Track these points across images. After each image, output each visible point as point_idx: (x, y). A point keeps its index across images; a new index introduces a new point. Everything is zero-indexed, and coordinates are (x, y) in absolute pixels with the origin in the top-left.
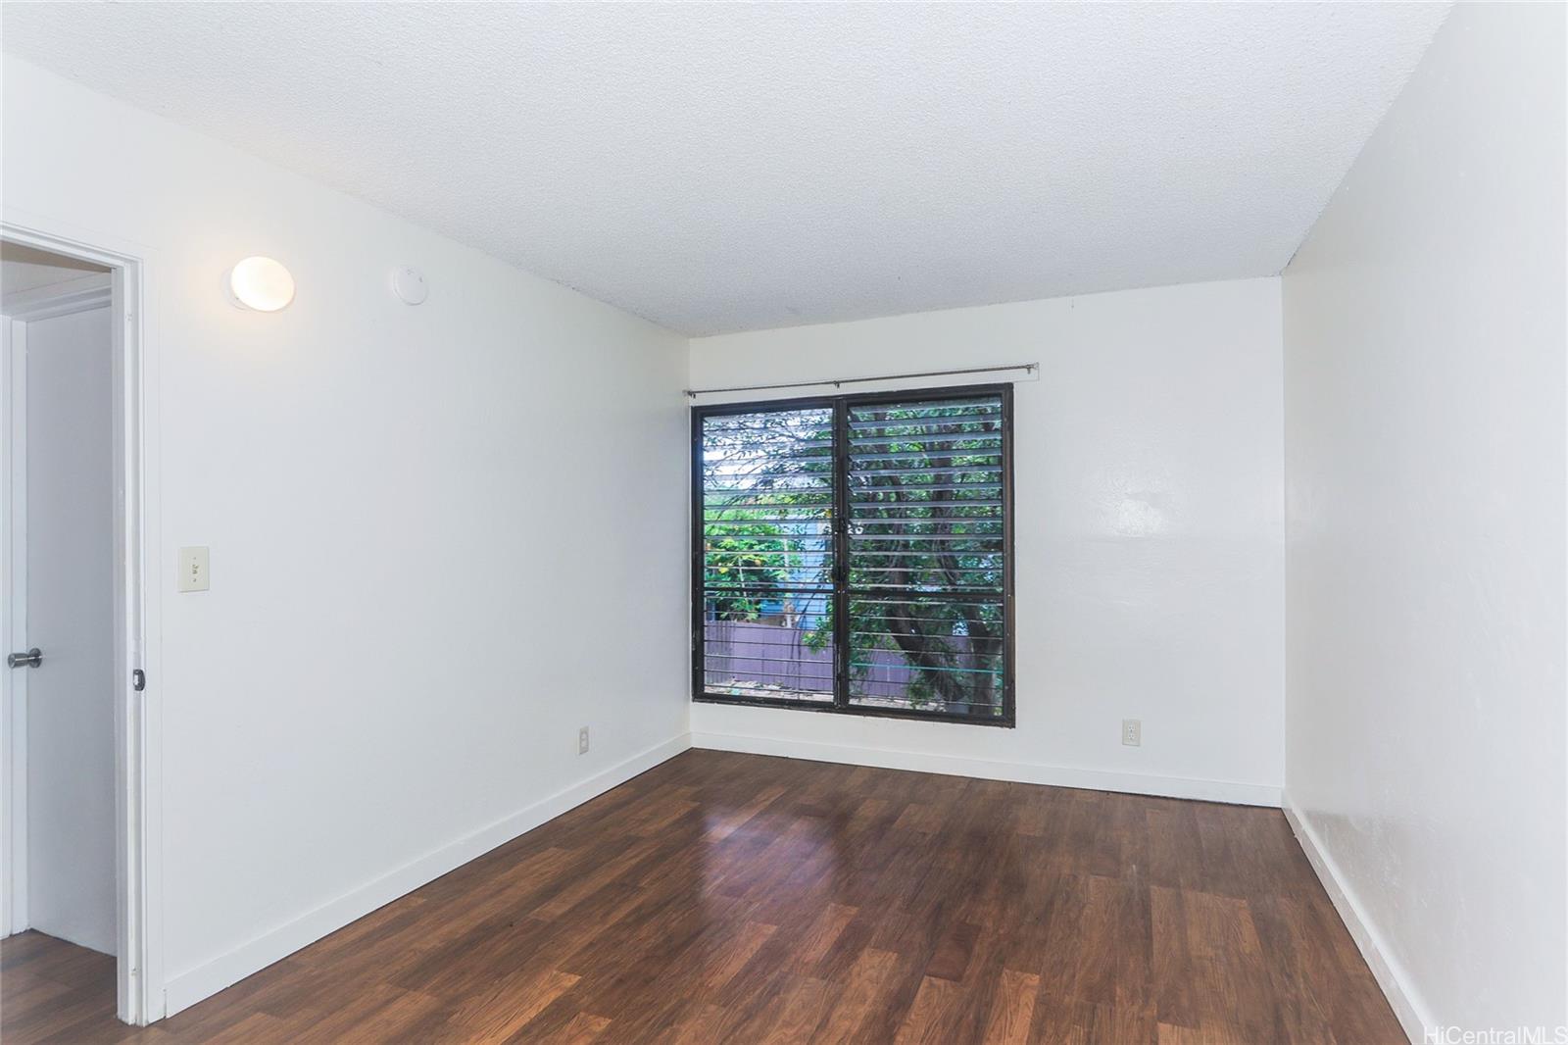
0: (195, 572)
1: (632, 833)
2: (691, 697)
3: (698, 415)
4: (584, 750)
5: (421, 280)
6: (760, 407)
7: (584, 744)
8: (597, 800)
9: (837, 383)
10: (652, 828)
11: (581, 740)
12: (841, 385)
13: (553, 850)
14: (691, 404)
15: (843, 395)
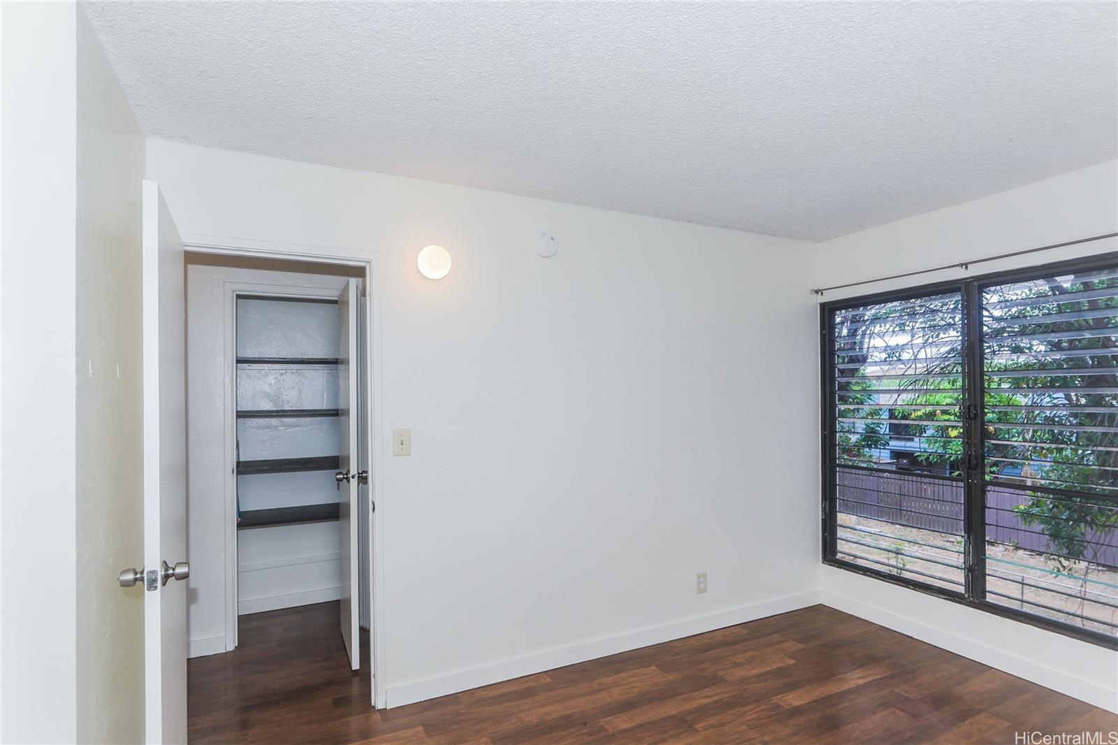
0: (402, 444)
1: (720, 674)
2: (821, 559)
3: (827, 311)
4: (702, 591)
5: (552, 239)
6: (895, 296)
7: (702, 586)
8: (712, 634)
9: (966, 265)
10: (741, 673)
11: (699, 582)
12: (969, 265)
13: (654, 668)
14: (819, 302)
15: (971, 278)
